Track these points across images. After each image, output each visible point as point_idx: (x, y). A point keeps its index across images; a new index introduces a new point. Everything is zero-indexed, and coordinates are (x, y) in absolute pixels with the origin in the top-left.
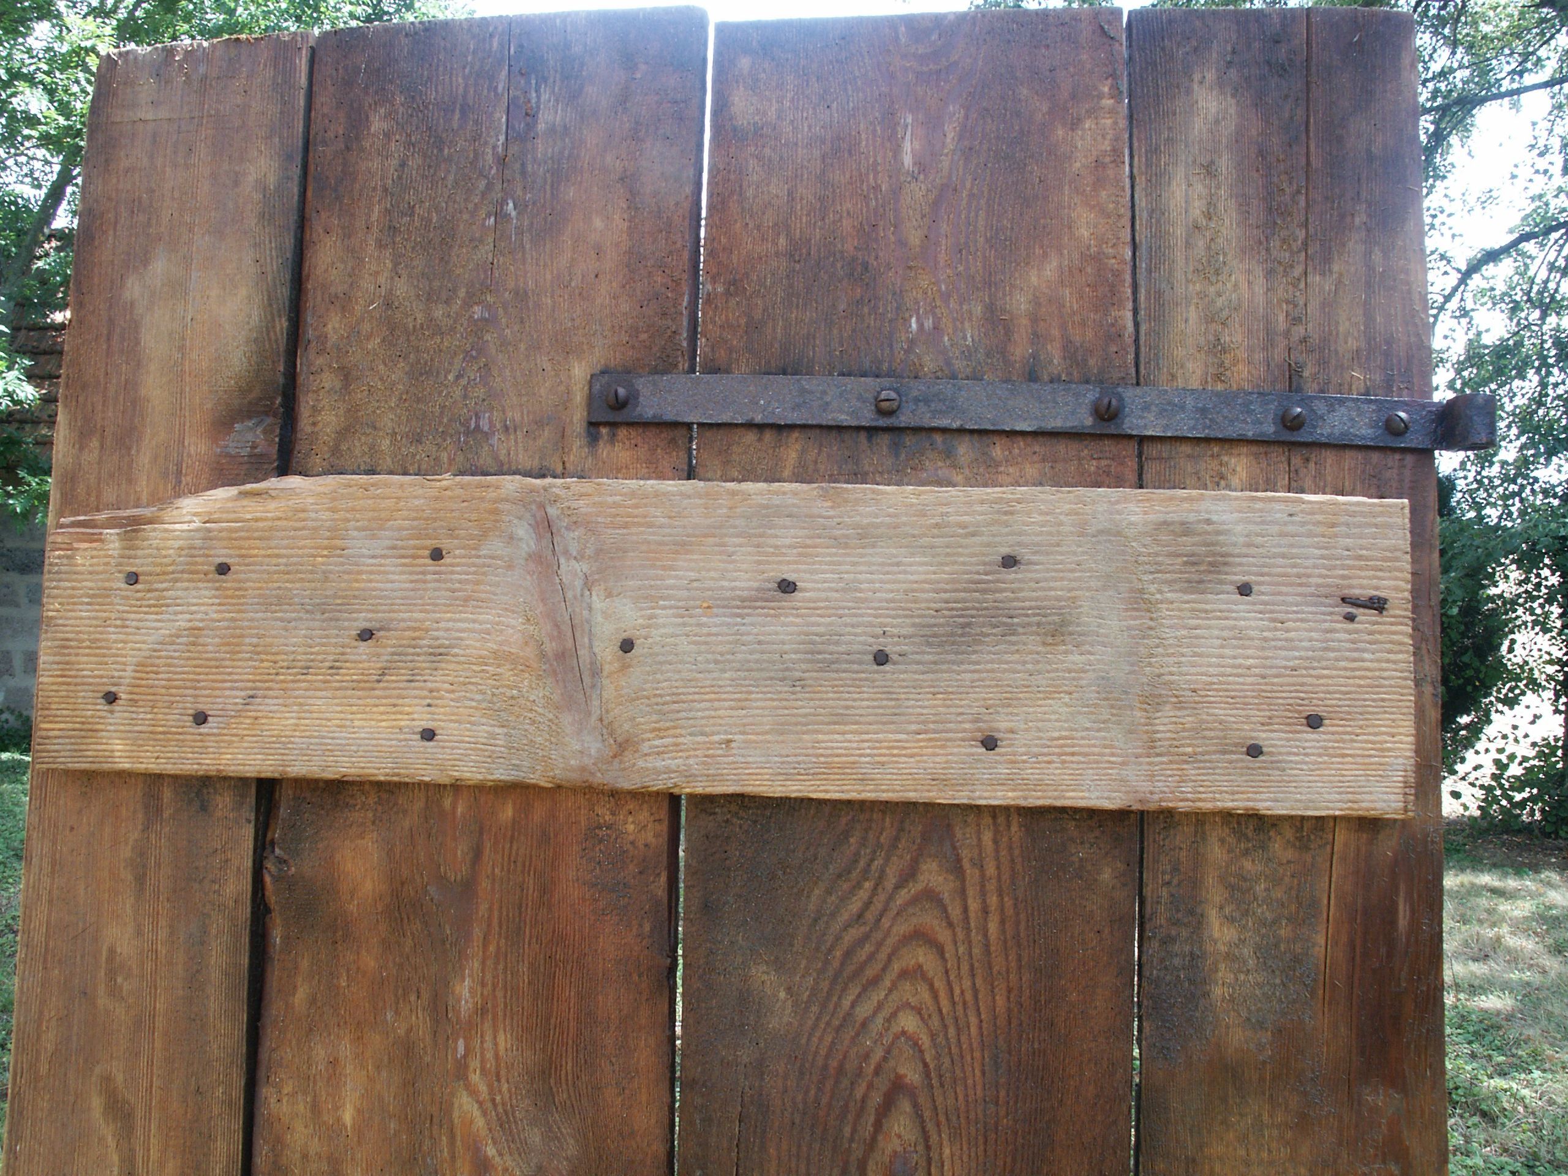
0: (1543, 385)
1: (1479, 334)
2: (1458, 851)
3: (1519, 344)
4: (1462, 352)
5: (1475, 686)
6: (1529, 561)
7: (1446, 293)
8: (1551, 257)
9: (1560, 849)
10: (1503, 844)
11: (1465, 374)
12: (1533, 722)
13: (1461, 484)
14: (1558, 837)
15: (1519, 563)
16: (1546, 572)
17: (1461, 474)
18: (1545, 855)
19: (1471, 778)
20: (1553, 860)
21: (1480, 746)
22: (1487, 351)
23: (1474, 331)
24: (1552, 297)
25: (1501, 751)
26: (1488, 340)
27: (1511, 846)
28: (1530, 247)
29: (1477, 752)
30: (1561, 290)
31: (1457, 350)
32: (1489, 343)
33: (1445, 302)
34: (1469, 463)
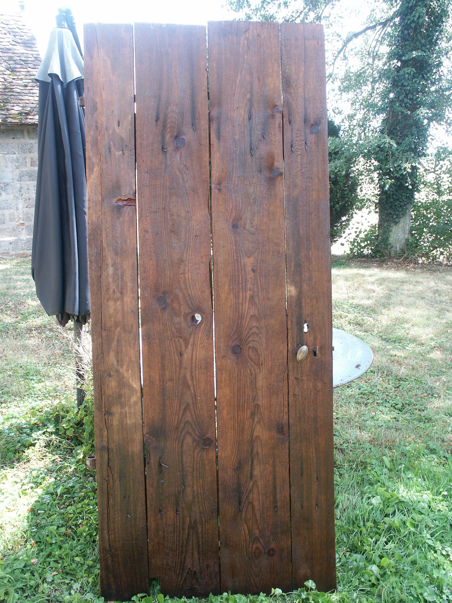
0: (373, 89)
1: (350, 68)
2: (344, 264)
3: (364, 72)
4: (343, 75)
5: (348, 204)
6: (367, 156)
7: (339, 50)
8: (377, 37)
9: (377, 261)
10: (359, 261)
11: (344, 84)
12: (368, 214)
13: (342, 128)
14: (376, 257)
15: (364, 157)
16: (373, 161)
17: (343, 124)
18: (372, 263)
19: (347, 238)
20: (375, 265)
21: (350, 227)
22: (352, 75)
23: (348, 66)
24: (377, 54)
25: (357, 228)
26: (353, 70)
27: (361, 262)
28: (369, 32)
29: (349, 229)
30: (379, 50)
31: (341, 74)
32: (353, 71)
33: (338, 54)
34: (345, 120)
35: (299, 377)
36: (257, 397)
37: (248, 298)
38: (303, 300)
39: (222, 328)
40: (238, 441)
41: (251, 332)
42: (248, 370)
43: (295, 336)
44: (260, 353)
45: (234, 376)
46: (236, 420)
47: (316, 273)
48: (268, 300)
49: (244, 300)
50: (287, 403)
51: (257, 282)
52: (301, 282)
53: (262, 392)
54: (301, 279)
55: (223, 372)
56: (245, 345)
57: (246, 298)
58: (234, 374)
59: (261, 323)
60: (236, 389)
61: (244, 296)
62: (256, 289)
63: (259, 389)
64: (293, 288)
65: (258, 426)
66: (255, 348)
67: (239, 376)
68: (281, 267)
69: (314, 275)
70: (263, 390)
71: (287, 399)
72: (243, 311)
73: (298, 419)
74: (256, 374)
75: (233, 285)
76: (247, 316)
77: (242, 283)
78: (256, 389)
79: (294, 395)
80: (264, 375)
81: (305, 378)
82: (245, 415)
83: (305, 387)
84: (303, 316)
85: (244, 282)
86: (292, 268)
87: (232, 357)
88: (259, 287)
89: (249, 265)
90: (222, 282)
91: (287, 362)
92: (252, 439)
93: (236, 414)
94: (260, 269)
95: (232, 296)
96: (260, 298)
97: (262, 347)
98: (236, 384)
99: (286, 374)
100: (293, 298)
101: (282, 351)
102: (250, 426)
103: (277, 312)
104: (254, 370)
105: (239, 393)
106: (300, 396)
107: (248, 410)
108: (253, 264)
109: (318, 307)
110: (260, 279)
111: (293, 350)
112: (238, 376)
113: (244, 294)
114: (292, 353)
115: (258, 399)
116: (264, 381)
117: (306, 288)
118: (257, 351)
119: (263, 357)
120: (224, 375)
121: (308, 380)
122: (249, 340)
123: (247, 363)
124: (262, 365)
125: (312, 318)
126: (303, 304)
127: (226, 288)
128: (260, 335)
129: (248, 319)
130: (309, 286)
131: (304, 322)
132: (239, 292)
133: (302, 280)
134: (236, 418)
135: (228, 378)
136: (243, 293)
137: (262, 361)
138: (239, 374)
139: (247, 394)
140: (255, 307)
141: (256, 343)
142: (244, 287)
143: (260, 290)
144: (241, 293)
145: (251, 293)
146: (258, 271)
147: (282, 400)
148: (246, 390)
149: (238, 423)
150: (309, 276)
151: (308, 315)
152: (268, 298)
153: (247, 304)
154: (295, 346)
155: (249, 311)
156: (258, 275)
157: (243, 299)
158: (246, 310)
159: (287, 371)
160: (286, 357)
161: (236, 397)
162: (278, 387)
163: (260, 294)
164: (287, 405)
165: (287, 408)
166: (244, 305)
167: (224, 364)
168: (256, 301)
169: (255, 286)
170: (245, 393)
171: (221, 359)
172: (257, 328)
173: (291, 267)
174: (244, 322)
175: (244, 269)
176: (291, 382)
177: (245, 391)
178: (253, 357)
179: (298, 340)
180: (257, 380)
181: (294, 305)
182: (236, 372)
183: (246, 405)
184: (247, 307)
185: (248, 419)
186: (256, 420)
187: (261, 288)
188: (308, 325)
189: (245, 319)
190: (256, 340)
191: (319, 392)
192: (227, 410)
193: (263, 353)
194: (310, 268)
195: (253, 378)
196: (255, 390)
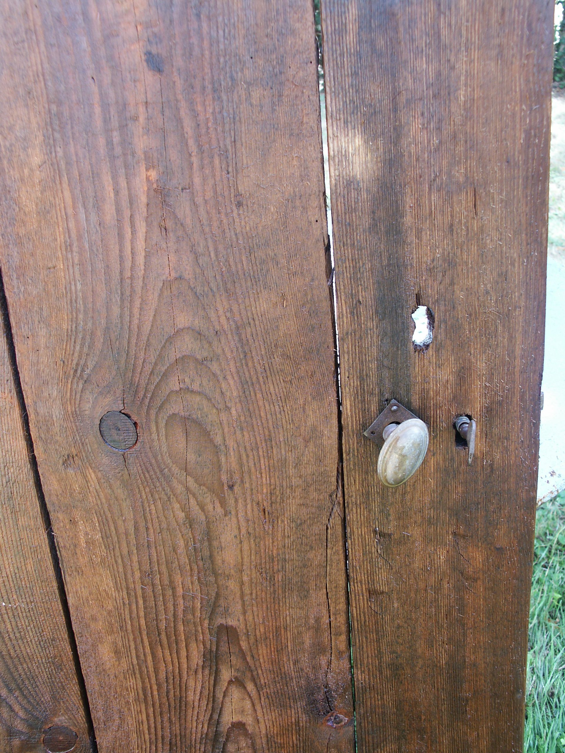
35: (391, 528)
36: (222, 602)
37: (144, 199)
38: (409, 201)
39: (42, 341)
40: (167, 740)
41: (173, 354)
42: (177, 506)
43: (373, 366)
44: (218, 440)
45: (122, 530)
46: (152, 675)
47: (475, 55)
48: (239, 205)
49: (127, 213)
50: (342, 619)
51: (179, 120)
52: (395, 110)
53: (242, 584)
54: (395, 94)
55: (77, 514)
56: (153, 412)
57: (131, 203)
58: (120, 523)
59: (213, 315)
60: (137, 574)
61: (124, 193)
62: (174, 155)
63: (229, 577)
64: (358, 141)
65: (235, 693)
66: (197, 423)
67: (142, 529)
68: (293, 32)
69: (462, 67)
70: (245, 578)
71: (342, 606)
72: (128, 264)
73: (387, 673)
74: (208, 523)
75: (66, 144)
76: (145, 285)
77: (108, 131)
78: (215, 574)
79: (372, 593)
80: (243, 523)
81: (415, 532)
82: (184, 660)
83: (417, 565)
84: (410, 277)
85: (115, 123)
86: (351, 38)
87: (105, 460)
88: (191, 142)
89: (132, 32)
90: (11, 128)
91: (340, 473)
92: (217, 734)
93: (149, 658)
94: (188, 53)
95: (67, 194)
96: (199, 200)
97: (224, 416)
98: (135, 558)
99: (336, 520)
100: (358, 190)
101: (314, 429)
102: (206, 693)
103: (283, 262)
104: (202, 508)
105: (149, 590)
106: (395, 596)
107: (193, 645)
108: (148, 25)
109: (482, 229)
110: (191, 103)
111: (364, 427)
112: (136, 529)
113: (123, 184)
114: (360, 435)
115: (226, 610)
116: (246, 547)
117: (423, 136)
118: (206, 433)
119: (233, 459)
120: (81, 525)
121: (427, 540)
122: (165, 391)
123: (169, 482)
124: (231, 487)
125: (452, 283)
126: (408, 220)
127: (36, 159)
128: (215, 367)
129: (153, 298)
130: (439, 129)
131: (412, 301)
132: (95, 175)
133: (403, 99)
134: (151, 669)
135: (98, 536)
136: (115, 177)
137: (230, 473)
138: (142, 524)
139: (180, 591)
140: (178, 240)
141: (198, 398)
142: (118, 150)
143: (195, 160)
144: (107, 180)
145: (153, 174)
146: (179, 62)
147: (325, 612)
148: (178, 579)
149: (159, 685)
150: (439, 74)
151: (430, 270)
152: (238, 195)
153: (141, 228)
154: (374, 407)
155: (154, 260)
156: (179, 83)
157: (118, 211)
158: (141, 260)
159: (337, 510)
160: (335, 453)
161: (141, 602)
162: (305, 566)
163: (197, 180)
164: (344, 628)
165: (343, 637)
166: (128, 235)
167: (76, 487)
168: (180, 215)
169: (172, 139)
170: (174, 589)
171: (61, 467)
172: (199, 335)
173: (341, 31)
174: (136, 311)
175: (110, 58)
176: (359, 554)
177: (171, 582)
178: (192, 457)
179: (387, 384)
180: (215, 543)
181: (366, 221)
182: (129, 515)
183: (181, 628)
184: (141, 245)
185: (196, 672)
186: (226, 675)
187: (200, 147)
188: (430, 315)
189: (137, 303)
190: (196, 387)
191: (475, 580)
192: (115, 643)
193: (231, 444)
194: (445, 32)
195: (198, 537)
196: (212, 579)
